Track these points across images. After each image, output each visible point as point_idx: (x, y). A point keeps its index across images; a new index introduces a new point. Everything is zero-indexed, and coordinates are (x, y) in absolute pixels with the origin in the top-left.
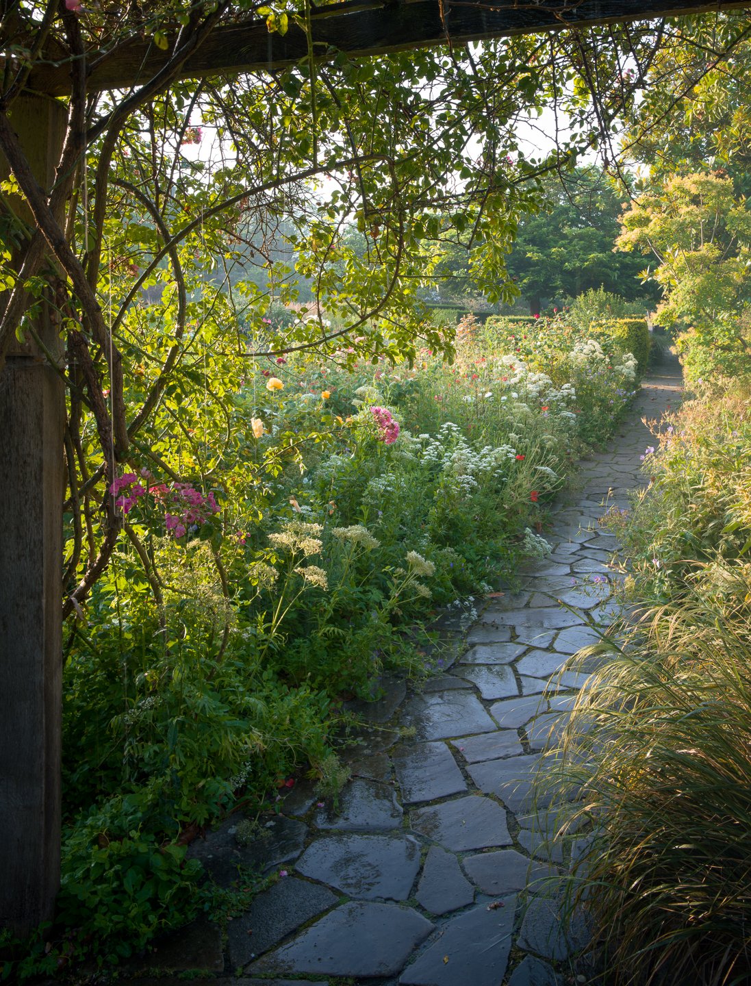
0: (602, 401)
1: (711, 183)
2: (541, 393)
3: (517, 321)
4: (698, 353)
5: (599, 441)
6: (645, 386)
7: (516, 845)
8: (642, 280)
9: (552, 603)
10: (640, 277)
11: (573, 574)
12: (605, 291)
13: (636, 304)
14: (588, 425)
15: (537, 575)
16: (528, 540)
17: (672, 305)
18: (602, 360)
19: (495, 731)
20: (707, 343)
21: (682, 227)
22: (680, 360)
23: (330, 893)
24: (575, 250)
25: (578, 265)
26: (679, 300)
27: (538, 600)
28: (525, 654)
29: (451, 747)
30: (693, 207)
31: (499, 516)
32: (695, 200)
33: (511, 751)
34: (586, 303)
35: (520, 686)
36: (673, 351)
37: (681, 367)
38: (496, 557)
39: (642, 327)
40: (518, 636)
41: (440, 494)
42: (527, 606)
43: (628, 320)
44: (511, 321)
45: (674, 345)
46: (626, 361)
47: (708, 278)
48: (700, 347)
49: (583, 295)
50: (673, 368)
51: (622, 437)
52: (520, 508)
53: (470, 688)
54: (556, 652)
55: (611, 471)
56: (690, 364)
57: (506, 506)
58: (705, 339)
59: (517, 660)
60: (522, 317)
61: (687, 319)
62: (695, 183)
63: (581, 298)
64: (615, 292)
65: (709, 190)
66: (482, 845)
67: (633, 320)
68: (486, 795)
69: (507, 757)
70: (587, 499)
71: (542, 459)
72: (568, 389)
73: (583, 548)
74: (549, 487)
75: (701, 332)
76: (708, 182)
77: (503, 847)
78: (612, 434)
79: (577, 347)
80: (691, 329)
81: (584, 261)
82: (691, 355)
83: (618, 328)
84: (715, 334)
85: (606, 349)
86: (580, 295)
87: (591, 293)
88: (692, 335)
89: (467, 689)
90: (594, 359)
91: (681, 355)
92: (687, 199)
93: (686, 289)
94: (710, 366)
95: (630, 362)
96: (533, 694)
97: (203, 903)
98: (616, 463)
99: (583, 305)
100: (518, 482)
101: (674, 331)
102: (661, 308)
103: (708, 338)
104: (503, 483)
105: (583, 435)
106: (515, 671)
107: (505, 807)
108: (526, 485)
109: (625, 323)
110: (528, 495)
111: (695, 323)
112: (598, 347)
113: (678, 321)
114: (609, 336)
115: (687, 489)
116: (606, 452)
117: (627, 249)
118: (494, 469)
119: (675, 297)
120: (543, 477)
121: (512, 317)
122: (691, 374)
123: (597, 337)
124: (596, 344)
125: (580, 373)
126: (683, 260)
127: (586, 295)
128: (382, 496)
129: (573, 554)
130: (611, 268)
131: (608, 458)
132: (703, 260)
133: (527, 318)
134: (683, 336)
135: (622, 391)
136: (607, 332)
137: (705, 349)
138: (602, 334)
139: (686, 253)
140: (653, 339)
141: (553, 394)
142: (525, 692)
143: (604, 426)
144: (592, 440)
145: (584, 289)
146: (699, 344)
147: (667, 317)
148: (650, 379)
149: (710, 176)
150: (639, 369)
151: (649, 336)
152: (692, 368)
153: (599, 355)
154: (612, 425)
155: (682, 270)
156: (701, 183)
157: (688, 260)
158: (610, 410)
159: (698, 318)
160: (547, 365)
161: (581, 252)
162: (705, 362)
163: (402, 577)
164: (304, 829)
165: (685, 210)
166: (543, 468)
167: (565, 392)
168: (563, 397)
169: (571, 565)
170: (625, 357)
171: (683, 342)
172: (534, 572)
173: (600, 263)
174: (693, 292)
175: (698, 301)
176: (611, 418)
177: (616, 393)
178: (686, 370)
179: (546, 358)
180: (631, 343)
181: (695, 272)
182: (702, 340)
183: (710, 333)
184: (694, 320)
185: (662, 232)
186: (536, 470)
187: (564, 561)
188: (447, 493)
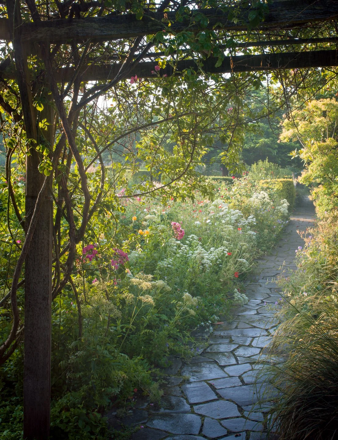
0: (269, 226)
1: (333, 105)
2: (237, 221)
3: (217, 179)
4: (324, 199)
5: (268, 249)
6: (292, 219)
7: (243, 417)
8: (292, 156)
9: (249, 326)
10: (291, 155)
11: (258, 313)
12: (268, 162)
13: (287, 170)
14: (261, 240)
15: (240, 314)
16: (236, 294)
17: (310, 172)
18: (268, 203)
19: (227, 377)
20: (329, 194)
21: (316, 130)
22: (314, 203)
23: (164, 433)
24: (251, 137)
25: (252, 145)
26: (314, 170)
27: (241, 325)
28: (238, 348)
29: (208, 384)
30: (323, 118)
31: (218, 285)
32: (324, 114)
33: (236, 385)
34: (257, 169)
35: (237, 360)
36: (310, 198)
37: (315, 207)
38: (219, 304)
39: (290, 183)
40: (233, 341)
41: (190, 271)
42: (236, 328)
43: (282, 180)
44: (214, 179)
45: (311, 195)
46: (283, 204)
47: (330, 158)
48: (325, 196)
49: (255, 164)
50: (309, 209)
51: (280, 247)
52: (229, 281)
53: (213, 362)
54: (253, 347)
55: (275, 265)
56: (319, 205)
57: (222, 280)
58: (328, 192)
59: (234, 350)
60: (219, 177)
61: (318, 181)
62: (324, 104)
63: (254, 166)
64: (275, 162)
65: (332, 109)
66: (228, 417)
67: (285, 180)
68: (228, 400)
69: (234, 387)
70: (263, 279)
71: (240, 255)
72: (251, 219)
73: (263, 302)
74: (244, 270)
75: (326, 188)
76: (331, 104)
77: (238, 417)
78: (275, 245)
79: (255, 195)
80: (320, 186)
81: (256, 143)
82: (320, 200)
83: (277, 184)
84: (334, 189)
85: (271, 196)
86: (254, 164)
87: (260, 163)
88: (321, 189)
89: (211, 362)
90: (264, 203)
91: (315, 200)
92: (319, 112)
93: (318, 163)
94: (331, 207)
95: (285, 204)
96: (244, 363)
97: (111, 435)
98: (278, 261)
99: (255, 170)
100: (228, 268)
101: (311, 187)
102: (304, 174)
103: (330, 191)
104: (219, 267)
105: (259, 245)
106: (234, 355)
107: (236, 404)
108: (232, 269)
109: (281, 181)
110: (233, 274)
111: (322, 183)
112: (266, 195)
113: (313, 181)
114: (272, 189)
115: (319, 266)
116: (271, 255)
117: (285, 141)
118: (217, 260)
119: (312, 168)
120: (241, 264)
121: (214, 177)
122: (320, 211)
123: (266, 190)
124: (265, 193)
125: (256, 210)
126: (317, 148)
127: (257, 164)
128: (166, 269)
129: (258, 305)
130: (272, 148)
131: (273, 258)
132: (327, 147)
133: (222, 177)
134: (316, 190)
135: (280, 221)
136: (270, 187)
137: (328, 197)
138: (268, 188)
139: (318, 143)
140: (297, 191)
141: (243, 221)
142: (239, 362)
143: (270, 241)
144: (264, 248)
145: (256, 160)
146: (325, 194)
147: (307, 179)
148: (295, 215)
149: (332, 101)
150: (289, 208)
151: (295, 189)
152: (321, 208)
153: (267, 200)
154: (275, 240)
155: (316, 153)
156: (327, 105)
157: (319, 147)
158: (274, 231)
159: (325, 179)
160: (239, 205)
161: (255, 138)
162: (328, 204)
163: (180, 306)
164: (146, 413)
165: (318, 120)
166: (241, 260)
167: (250, 221)
168: (249, 223)
169: (257, 310)
170: (282, 201)
171: (316, 193)
172: (238, 313)
173: (266, 145)
174: (322, 165)
175: (324, 170)
176: (274, 236)
177: (277, 223)
178: (318, 209)
179: (238, 201)
180: (284, 193)
181: (323, 154)
182: (326, 192)
183: (331, 188)
184: (322, 181)
185: (305, 131)
186: (237, 261)
187: (253, 308)
188: (194, 271)
